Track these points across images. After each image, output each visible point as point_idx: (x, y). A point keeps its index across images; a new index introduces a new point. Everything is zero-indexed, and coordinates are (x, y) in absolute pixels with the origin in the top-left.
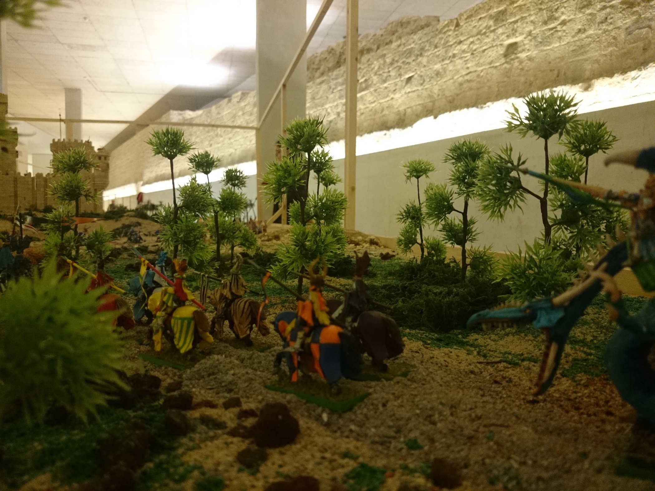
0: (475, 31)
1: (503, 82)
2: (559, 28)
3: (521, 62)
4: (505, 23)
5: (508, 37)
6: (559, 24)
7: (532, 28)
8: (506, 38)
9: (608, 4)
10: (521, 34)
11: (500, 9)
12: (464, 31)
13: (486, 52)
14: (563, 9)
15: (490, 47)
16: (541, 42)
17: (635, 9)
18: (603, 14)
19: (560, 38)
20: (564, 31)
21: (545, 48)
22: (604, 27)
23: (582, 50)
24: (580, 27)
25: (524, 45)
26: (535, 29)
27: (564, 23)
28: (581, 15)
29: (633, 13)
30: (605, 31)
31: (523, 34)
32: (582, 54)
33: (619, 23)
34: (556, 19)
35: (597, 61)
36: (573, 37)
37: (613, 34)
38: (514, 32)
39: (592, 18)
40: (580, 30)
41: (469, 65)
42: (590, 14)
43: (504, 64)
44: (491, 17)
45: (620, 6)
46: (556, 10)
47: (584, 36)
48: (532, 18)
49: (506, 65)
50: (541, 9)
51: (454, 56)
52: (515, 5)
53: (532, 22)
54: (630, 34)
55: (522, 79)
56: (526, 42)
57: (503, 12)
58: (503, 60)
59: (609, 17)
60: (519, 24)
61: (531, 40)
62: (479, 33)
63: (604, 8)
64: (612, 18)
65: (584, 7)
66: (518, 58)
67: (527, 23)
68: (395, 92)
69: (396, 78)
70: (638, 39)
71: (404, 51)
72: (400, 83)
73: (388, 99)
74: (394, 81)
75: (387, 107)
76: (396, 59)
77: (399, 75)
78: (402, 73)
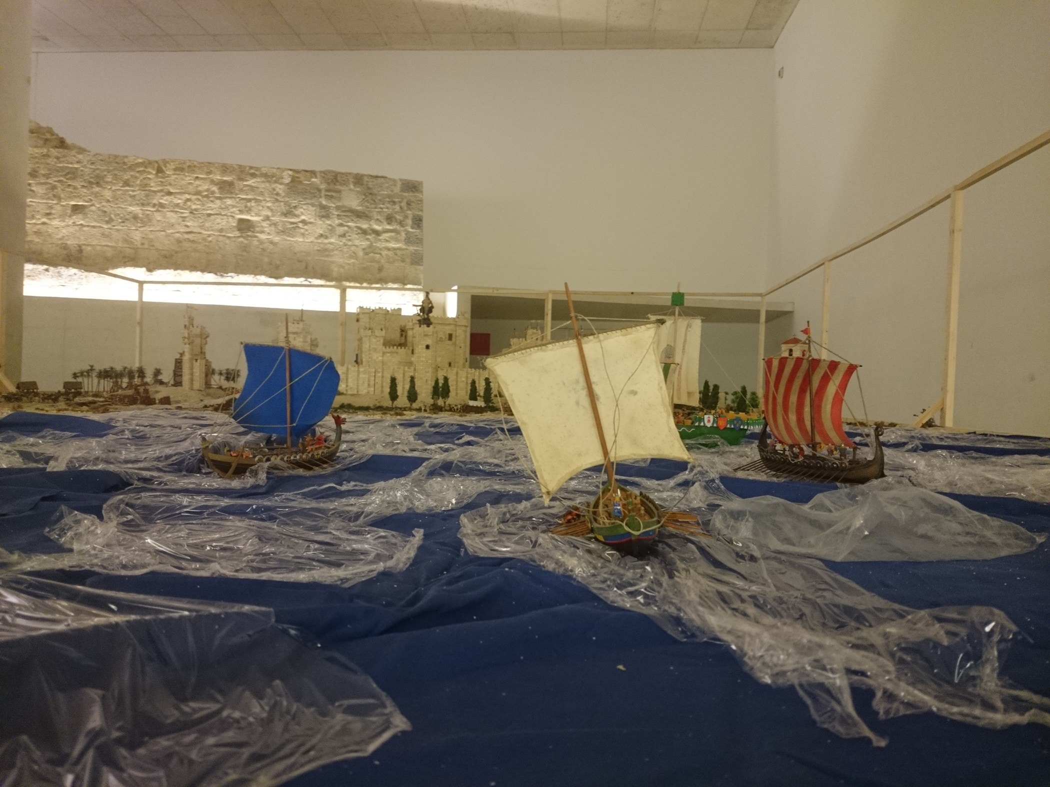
0: (191, 189)
1: (242, 255)
2: (300, 225)
3: (261, 242)
4: (234, 196)
5: (241, 212)
6: (300, 222)
7: (270, 214)
8: (238, 212)
9: (345, 224)
10: (257, 215)
11: (225, 179)
12: (173, 183)
13: (212, 217)
14: (302, 210)
15: (217, 214)
16: (283, 232)
17: (368, 237)
18: (341, 230)
19: (303, 234)
20: (307, 230)
21: (289, 238)
22: (344, 240)
23: (327, 253)
24: (321, 232)
25: (262, 227)
26: (273, 216)
27: (304, 222)
28: (321, 222)
29: (367, 239)
30: (346, 245)
31: (260, 216)
32: (327, 256)
33: (357, 242)
34: (297, 216)
35: (342, 267)
36: (316, 238)
37: (353, 248)
38: (249, 210)
39: (332, 229)
40: (321, 236)
41: (188, 224)
42: (330, 225)
43: (239, 237)
44: (213, 182)
45: (355, 229)
46: (295, 207)
47: (326, 241)
48: (269, 204)
49: (241, 239)
50: (277, 200)
51: (162, 205)
52: (245, 183)
53: (268, 207)
54: (367, 254)
55: (266, 260)
56: (265, 224)
57: (231, 184)
58: (237, 234)
59: (347, 235)
60: (253, 204)
61: (270, 225)
62: (198, 193)
63: (341, 225)
64: (349, 236)
65: (323, 217)
66: (256, 237)
67: (263, 207)
68: (50, 217)
69: (48, 199)
70: (373, 260)
71: (60, 167)
72: (58, 207)
73: (34, 221)
74: (44, 201)
75: (36, 232)
76: (43, 172)
77: (54, 196)
78: (62, 196)
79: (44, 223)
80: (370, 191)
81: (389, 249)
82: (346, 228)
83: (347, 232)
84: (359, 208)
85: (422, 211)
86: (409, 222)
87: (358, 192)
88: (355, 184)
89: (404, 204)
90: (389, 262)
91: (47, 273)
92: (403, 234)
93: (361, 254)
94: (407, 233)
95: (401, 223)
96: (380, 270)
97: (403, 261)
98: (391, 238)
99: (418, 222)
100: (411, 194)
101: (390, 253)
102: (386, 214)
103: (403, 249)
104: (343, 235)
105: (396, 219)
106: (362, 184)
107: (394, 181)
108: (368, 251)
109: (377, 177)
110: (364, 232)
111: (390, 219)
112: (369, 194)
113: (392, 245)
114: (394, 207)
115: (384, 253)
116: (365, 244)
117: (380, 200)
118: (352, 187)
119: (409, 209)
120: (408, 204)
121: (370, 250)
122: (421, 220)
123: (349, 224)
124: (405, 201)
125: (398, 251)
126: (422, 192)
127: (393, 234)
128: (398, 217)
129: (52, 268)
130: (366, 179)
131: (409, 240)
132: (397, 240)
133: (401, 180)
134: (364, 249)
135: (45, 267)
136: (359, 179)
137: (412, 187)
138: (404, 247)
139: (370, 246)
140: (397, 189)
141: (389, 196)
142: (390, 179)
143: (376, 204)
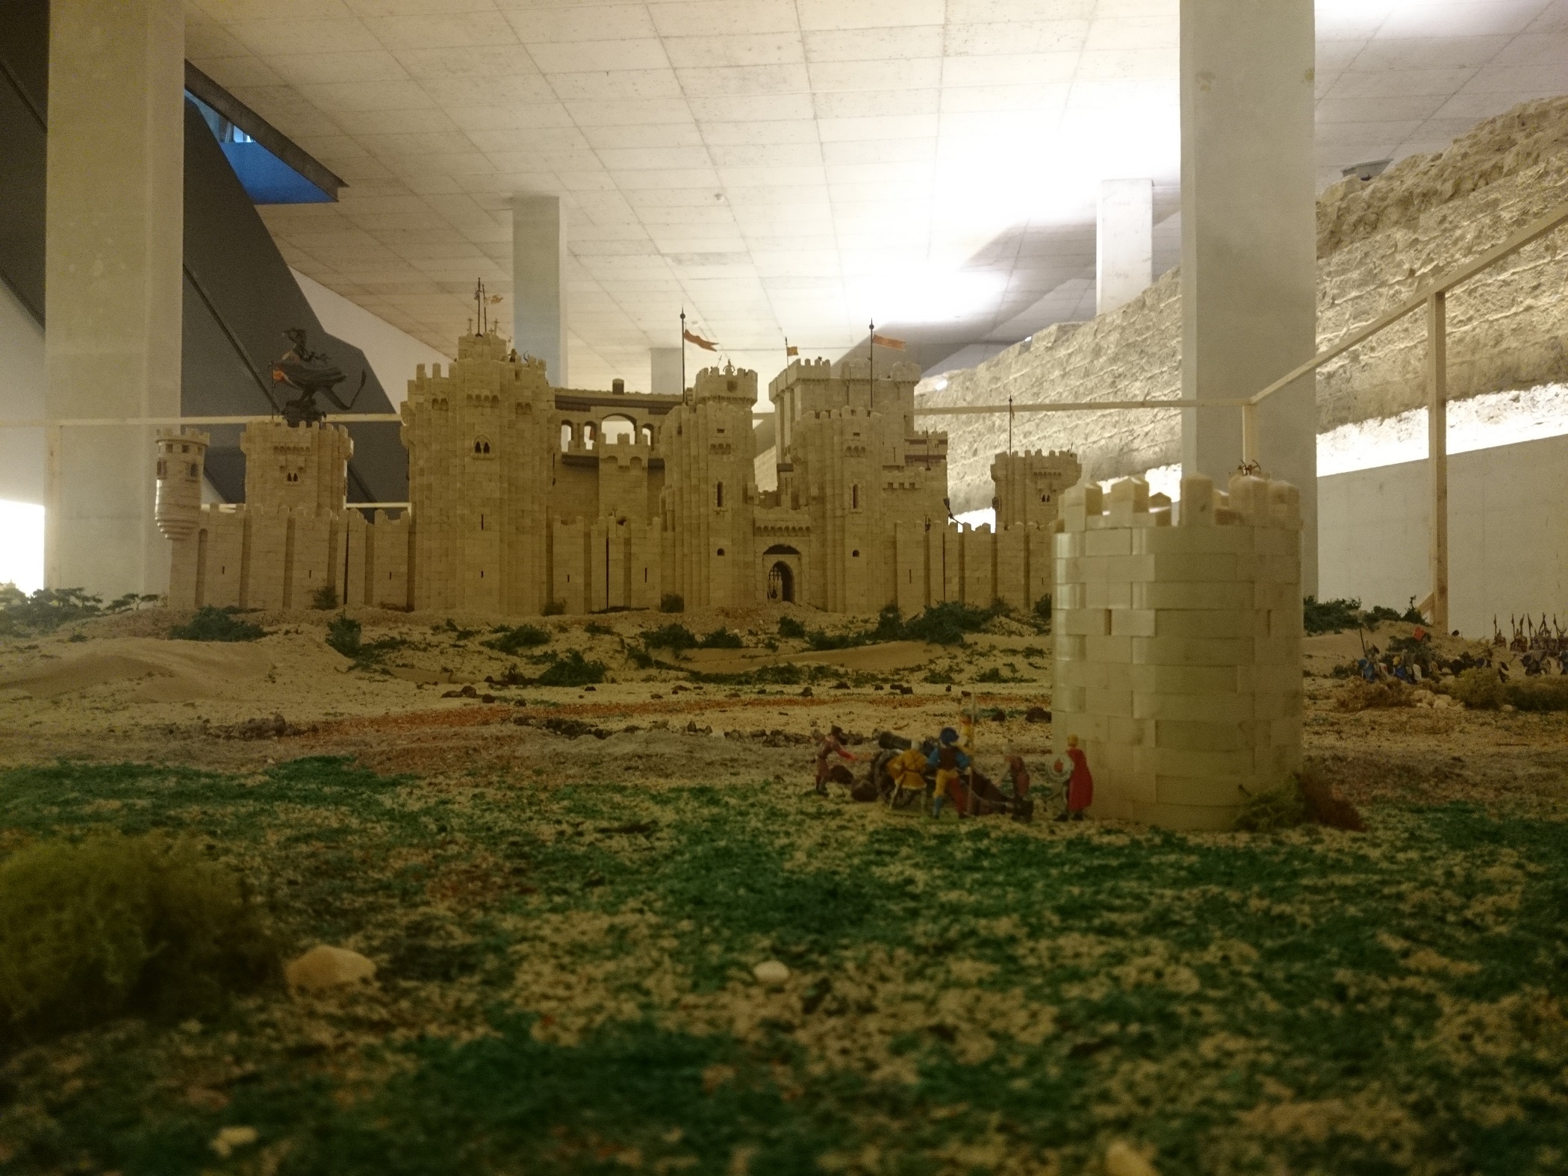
68: (1538, 292)
69: (1540, 257)
71: (1561, 187)
72: (1551, 269)
73: (1514, 310)
74: (1532, 265)
75: (1514, 330)
76: (1535, 209)
77: (1547, 248)
78: (1559, 243)
79: (1529, 308)
91: (1515, 404)
129: (1522, 393)
135: (1514, 393)
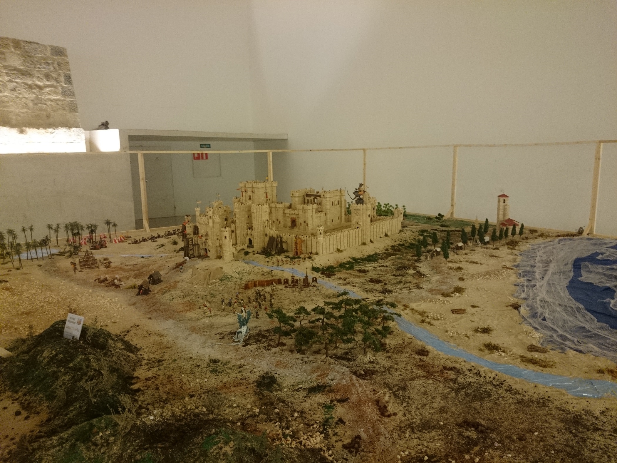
9: (13, 80)
17: (34, 91)
18: (11, 85)
22: (15, 94)
23: (4, 104)
29: (34, 93)
30: (18, 97)
32: (4, 107)
33: (26, 95)
35: (17, 115)
37: (23, 101)
39: (4, 85)
45: (23, 85)
54: (35, 104)
59: (17, 89)
63: (10, 81)
64: (19, 90)
70: (41, 110)
80: (28, 54)
81: (51, 100)
82: (15, 84)
83: (17, 87)
84: (22, 68)
85: (70, 71)
86: (62, 79)
87: (19, 54)
88: (15, 48)
89: (56, 65)
90: (54, 111)
92: (60, 89)
93: (31, 104)
94: (63, 88)
95: (56, 80)
96: (48, 117)
97: (64, 110)
98: (51, 91)
99: (68, 79)
100: (60, 57)
101: (53, 103)
102: (43, 73)
103: (62, 100)
104: (14, 90)
105: (52, 77)
106: (20, 48)
107: (45, 46)
108: (36, 101)
109: (30, 43)
110: (30, 87)
111: (48, 77)
112: (27, 56)
113: (53, 97)
114: (49, 67)
115: (49, 103)
116: (33, 96)
117: (37, 61)
118: (13, 50)
119: (61, 69)
120: (59, 65)
121: (37, 101)
122: (70, 78)
123: (17, 80)
124: (56, 63)
125: (58, 102)
126: (67, 56)
127: (52, 89)
128: (54, 75)
130: (22, 44)
131: (65, 93)
132: (56, 93)
133: (50, 46)
134: (32, 101)
136: (17, 44)
137: (59, 52)
138: (62, 98)
139: (37, 98)
140: (48, 53)
141: (43, 59)
142: (41, 45)
143: (34, 64)
